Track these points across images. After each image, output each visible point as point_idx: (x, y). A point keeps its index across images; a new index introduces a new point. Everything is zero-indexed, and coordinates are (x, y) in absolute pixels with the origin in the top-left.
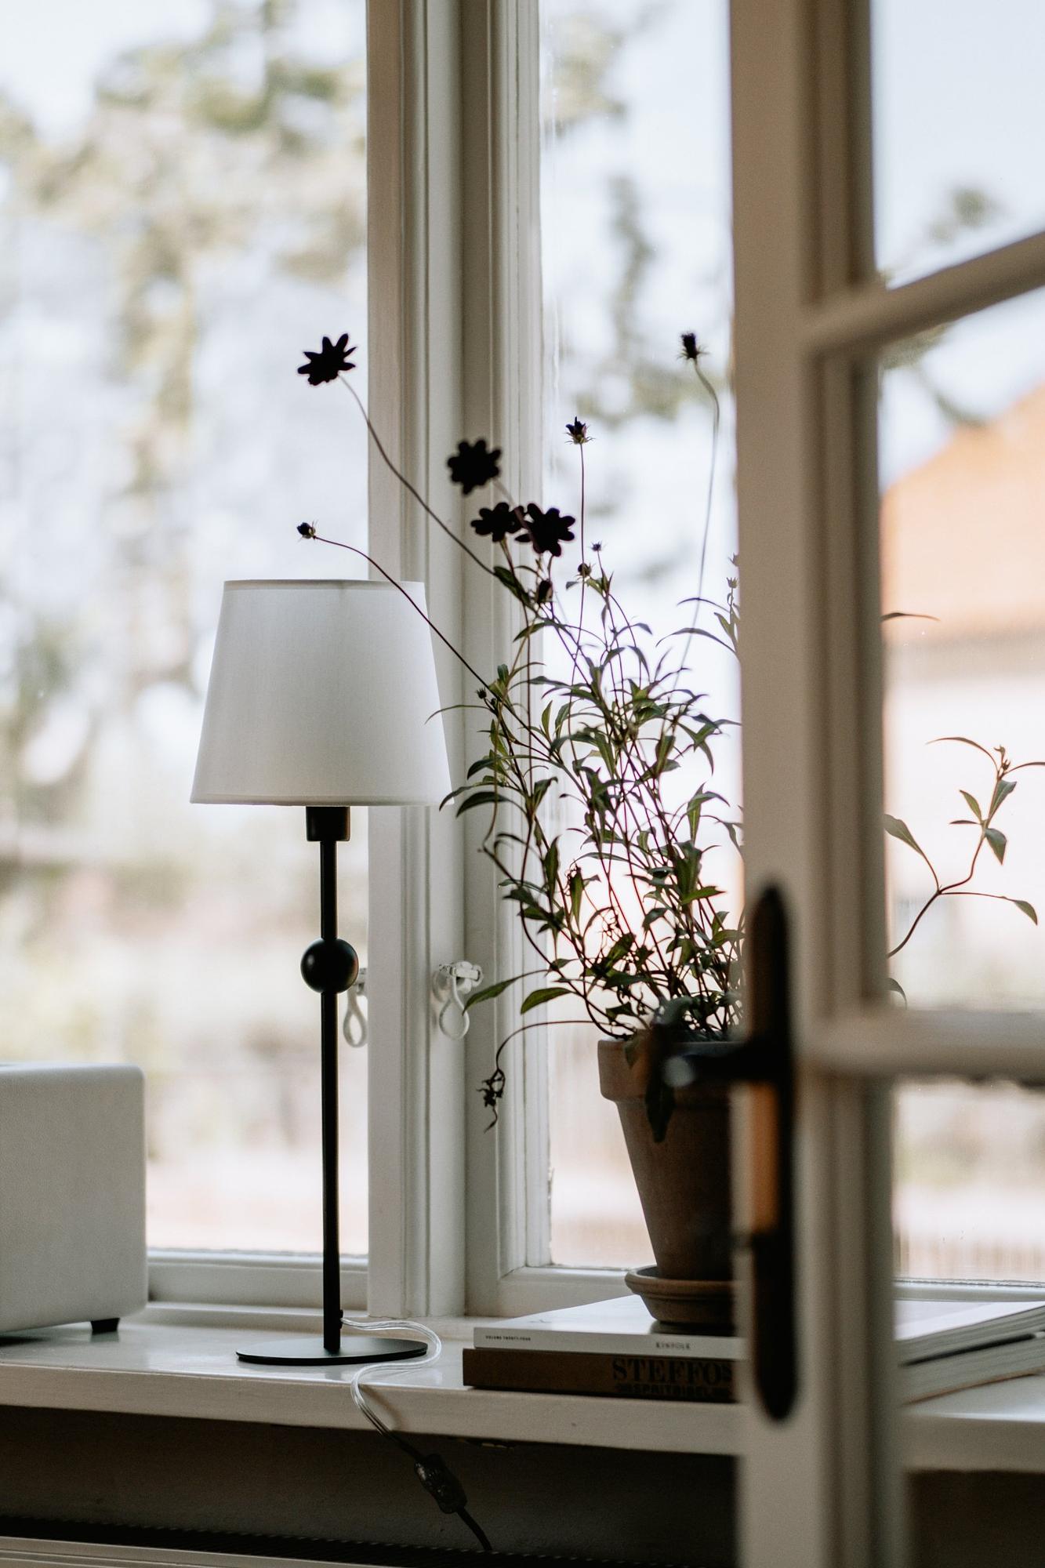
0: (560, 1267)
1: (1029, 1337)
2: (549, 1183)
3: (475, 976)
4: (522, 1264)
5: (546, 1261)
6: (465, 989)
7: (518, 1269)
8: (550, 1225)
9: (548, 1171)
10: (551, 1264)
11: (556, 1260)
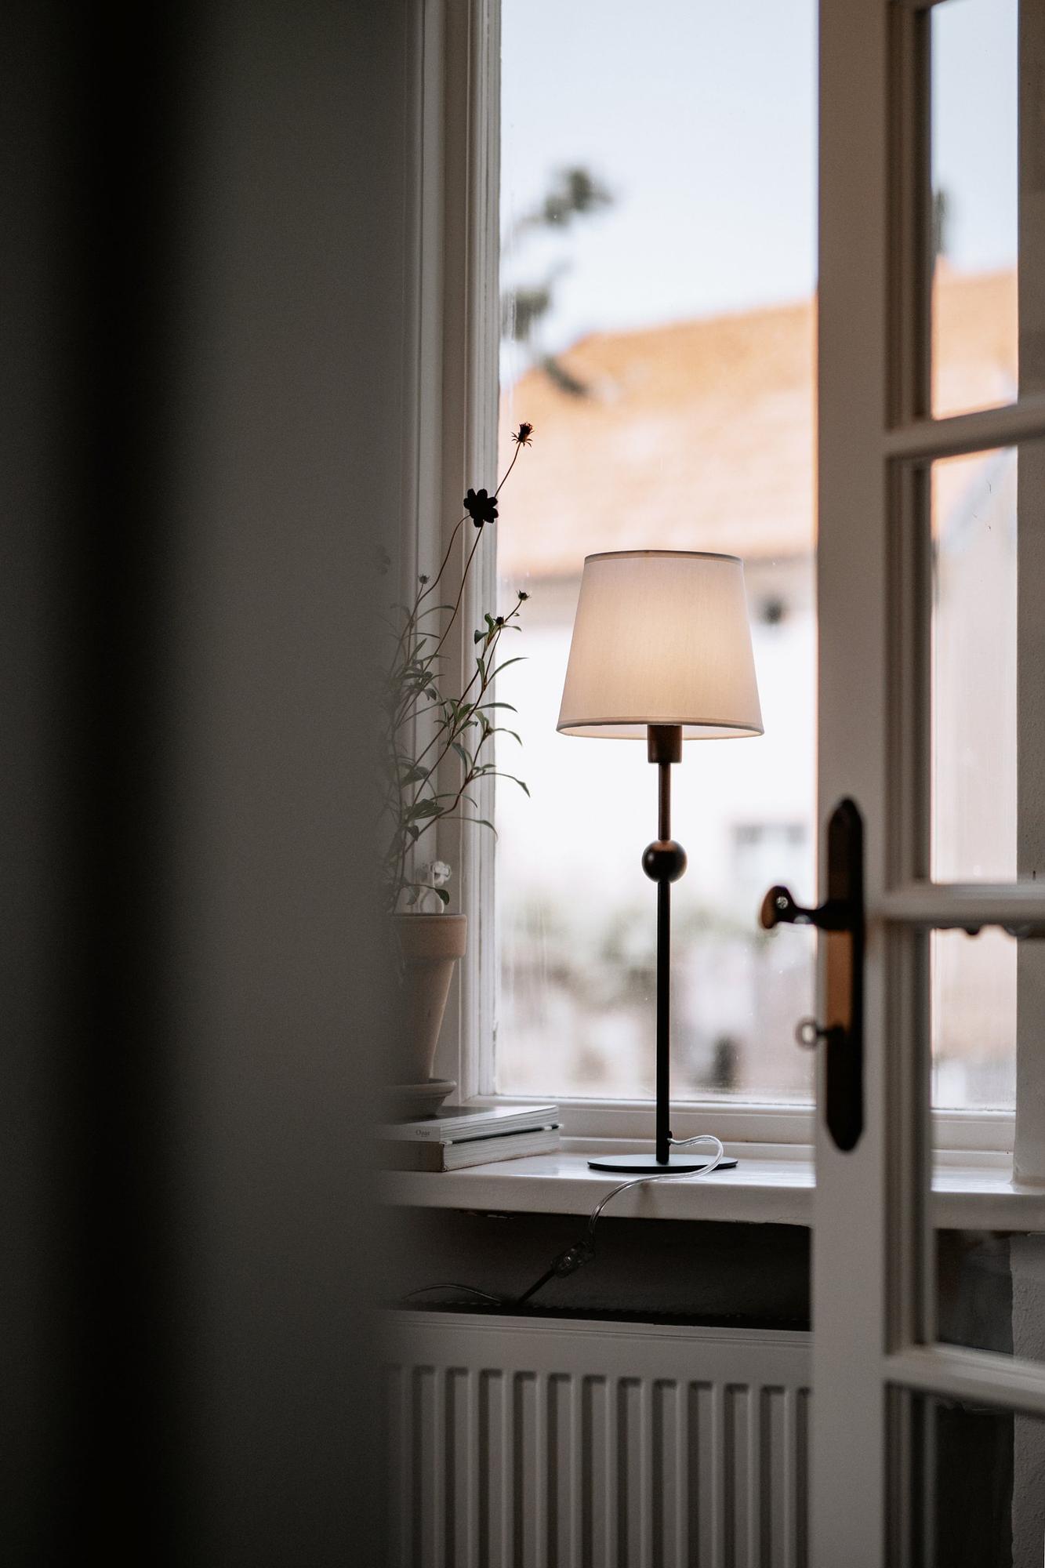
0: (502, 1095)
1: (540, 1130)
2: (494, 1033)
3: (447, 873)
4: (476, 1093)
5: (491, 1091)
6: (440, 882)
7: (474, 1096)
8: (494, 1064)
9: (493, 1023)
10: (495, 1094)
11: (498, 1091)
